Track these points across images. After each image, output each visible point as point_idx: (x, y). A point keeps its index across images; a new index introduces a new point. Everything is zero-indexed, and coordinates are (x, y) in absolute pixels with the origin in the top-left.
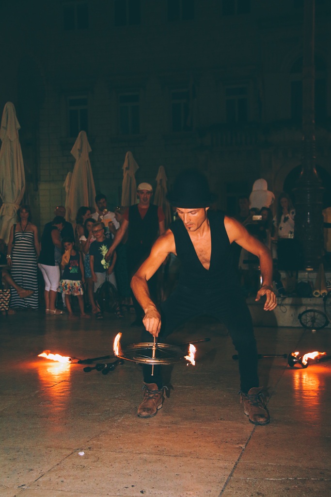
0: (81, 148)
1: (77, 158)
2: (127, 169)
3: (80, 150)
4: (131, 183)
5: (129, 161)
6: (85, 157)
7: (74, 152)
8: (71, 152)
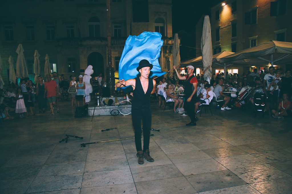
0: (20, 50)
1: (18, 54)
2: (36, 56)
3: (20, 51)
4: (37, 62)
5: (36, 54)
6: (22, 53)
7: (17, 51)
8: (16, 52)
